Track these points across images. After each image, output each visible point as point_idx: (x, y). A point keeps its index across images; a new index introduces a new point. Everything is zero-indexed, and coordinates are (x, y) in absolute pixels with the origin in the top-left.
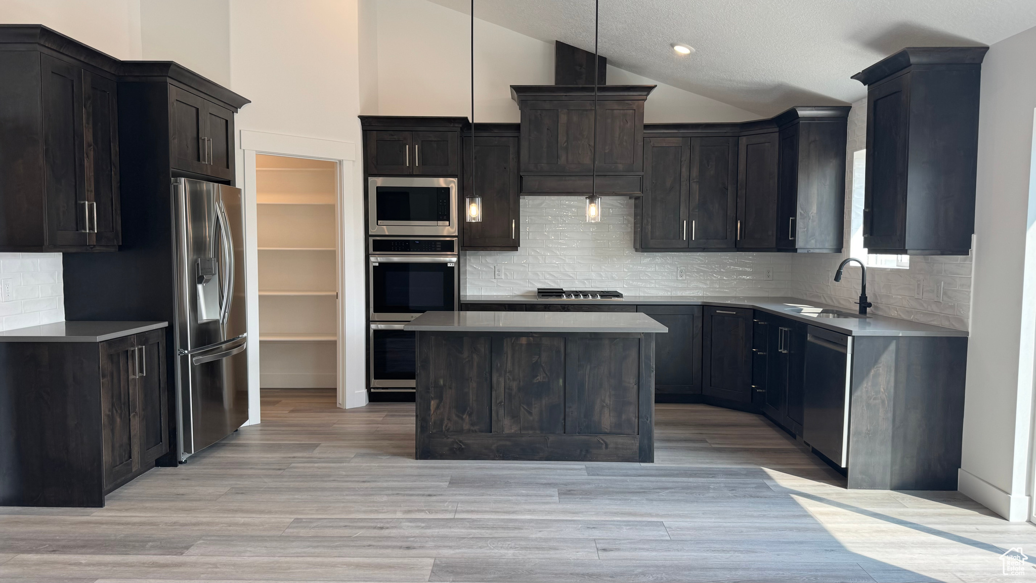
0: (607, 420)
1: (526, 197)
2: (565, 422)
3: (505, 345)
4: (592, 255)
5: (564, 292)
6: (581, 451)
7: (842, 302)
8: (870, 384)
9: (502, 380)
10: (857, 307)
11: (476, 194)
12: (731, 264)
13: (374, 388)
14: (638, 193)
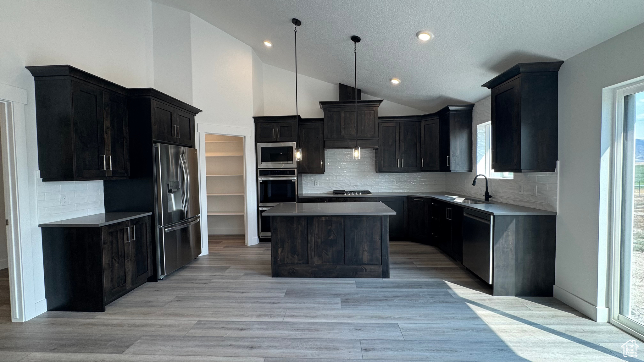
0: (366, 257)
1: (328, 150)
2: (345, 259)
3: (314, 221)
4: (357, 175)
5: (345, 192)
6: (353, 273)
7: (473, 194)
8: (504, 240)
9: (313, 238)
10: (484, 198)
11: (299, 147)
12: (419, 178)
13: (261, 236)
14: (377, 147)
